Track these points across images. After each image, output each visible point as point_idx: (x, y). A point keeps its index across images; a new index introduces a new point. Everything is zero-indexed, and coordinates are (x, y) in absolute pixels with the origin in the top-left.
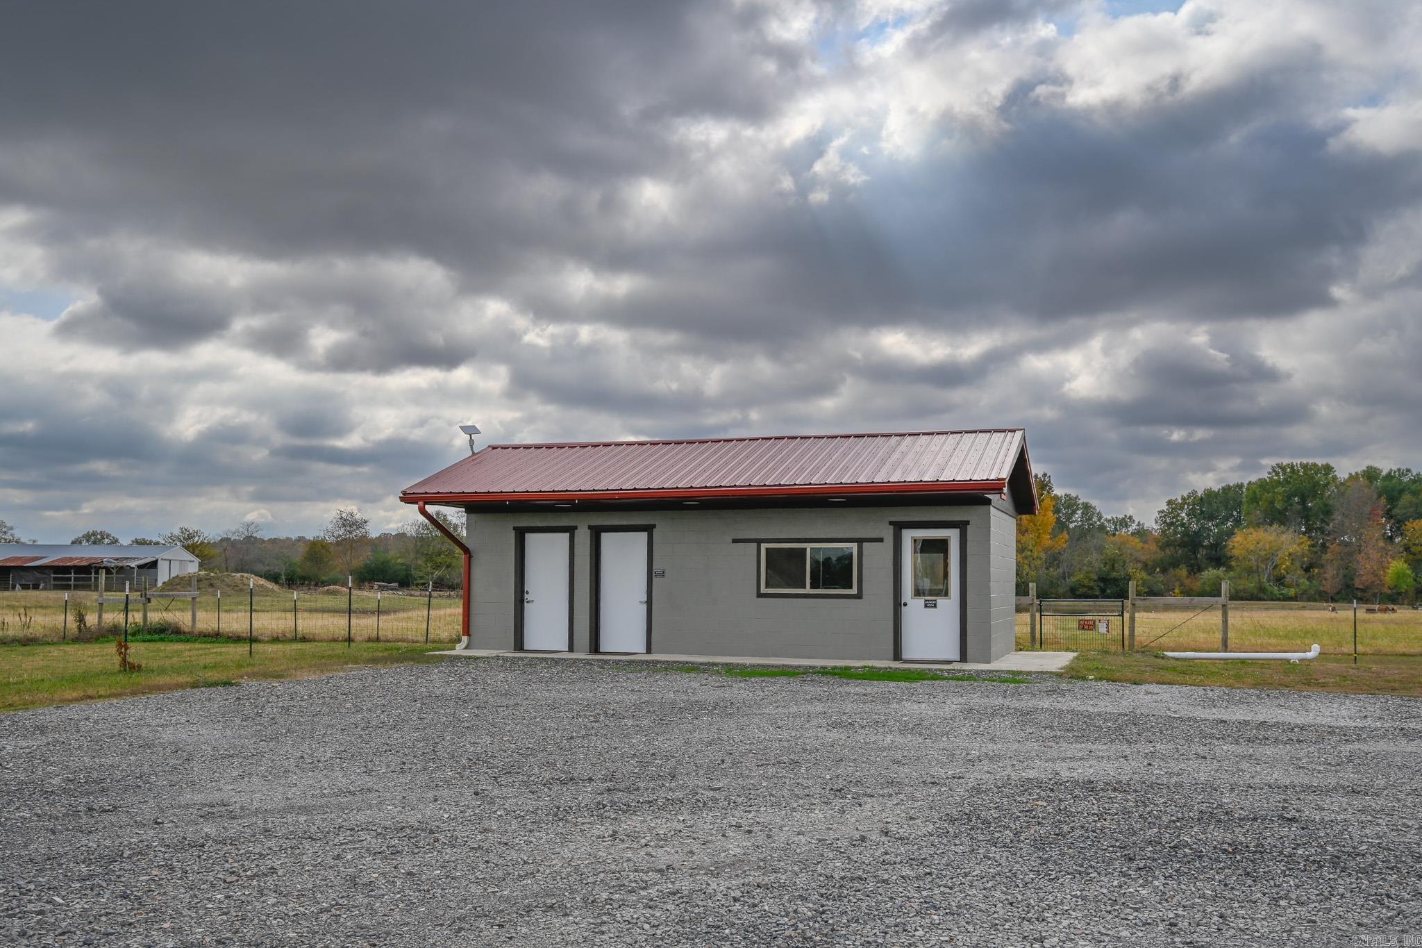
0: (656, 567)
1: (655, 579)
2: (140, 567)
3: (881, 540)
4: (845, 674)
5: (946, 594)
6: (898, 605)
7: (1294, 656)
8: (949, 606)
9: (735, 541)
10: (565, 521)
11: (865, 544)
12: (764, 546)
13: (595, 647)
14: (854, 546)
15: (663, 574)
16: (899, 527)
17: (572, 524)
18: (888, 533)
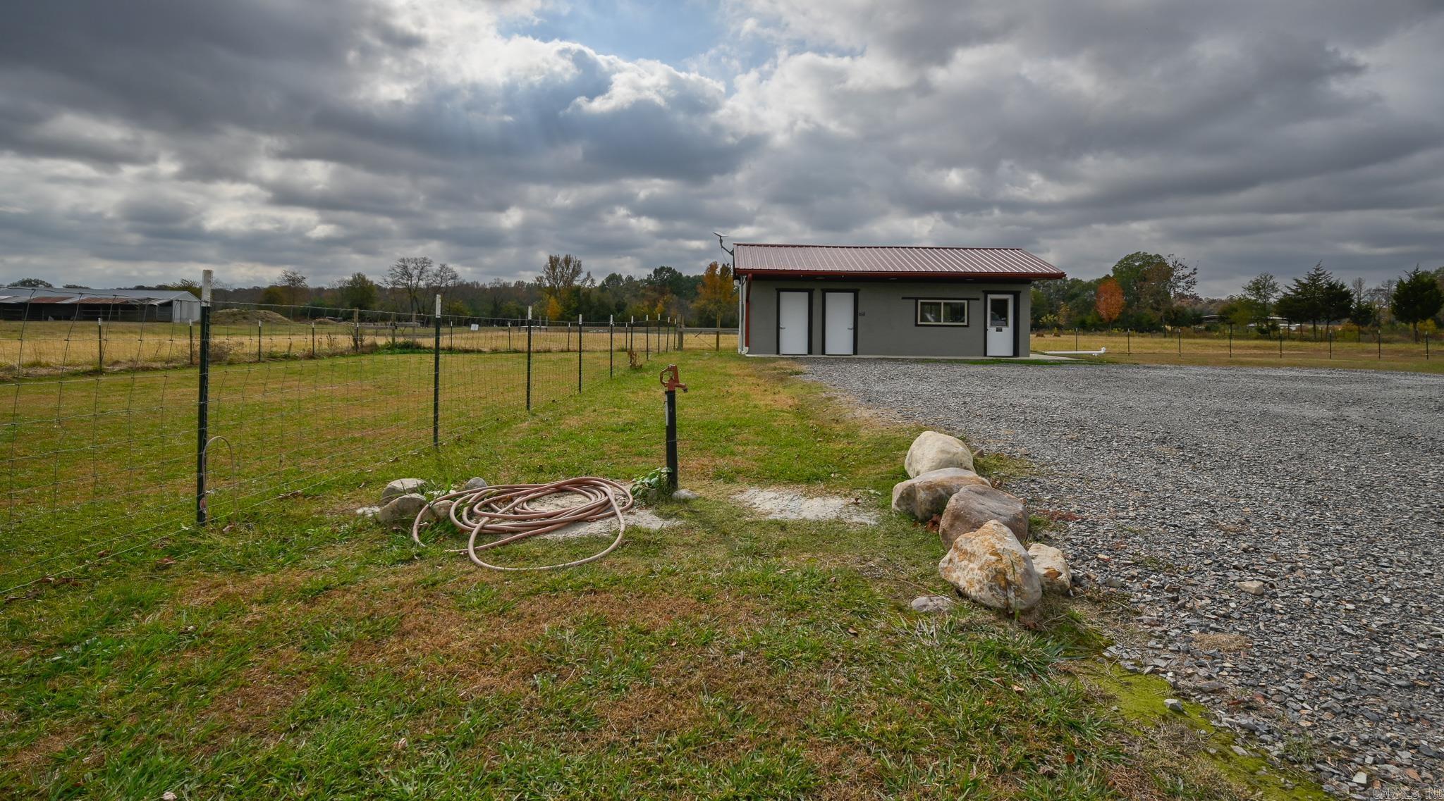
0: (860, 310)
1: (859, 317)
2: (160, 305)
3: (978, 299)
4: (956, 361)
5: (1007, 325)
6: (986, 330)
7: (1095, 353)
8: (1008, 331)
9: (903, 298)
10: (807, 286)
11: (971, 302)
12: (920, 301)
13: (823, 352)
14: (966, 302)
15: (864, 315)
16: (986, 293)
17: (812, 287)
18: (982, 296)
